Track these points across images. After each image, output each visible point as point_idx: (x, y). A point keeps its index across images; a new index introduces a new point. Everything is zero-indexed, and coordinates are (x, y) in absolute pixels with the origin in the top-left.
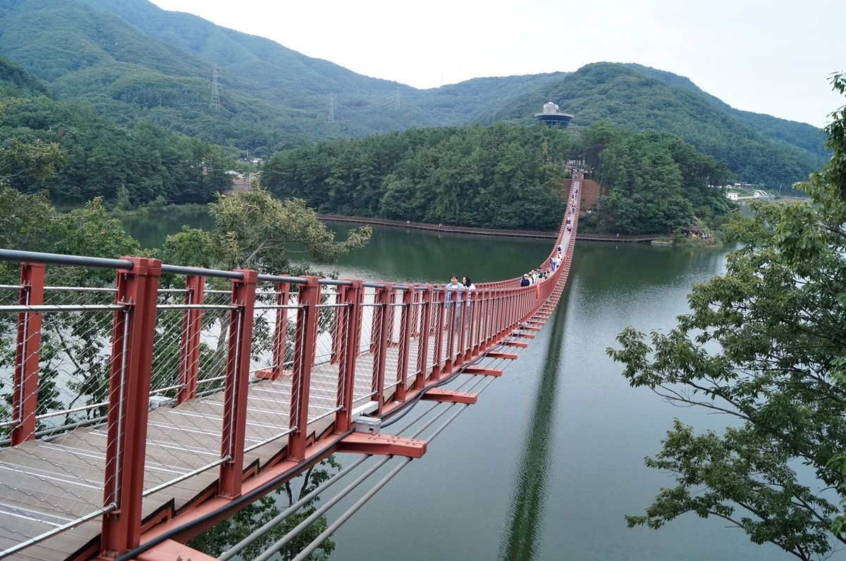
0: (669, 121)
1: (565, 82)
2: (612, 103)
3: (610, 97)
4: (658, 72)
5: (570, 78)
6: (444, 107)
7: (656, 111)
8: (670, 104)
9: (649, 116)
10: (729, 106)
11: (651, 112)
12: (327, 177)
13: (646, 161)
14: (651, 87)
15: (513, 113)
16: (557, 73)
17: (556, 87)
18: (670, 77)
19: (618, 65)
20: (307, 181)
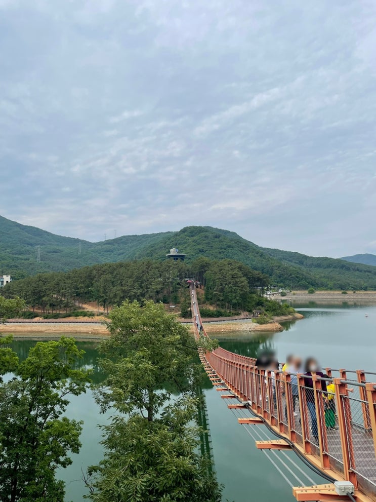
0: (231, 255)
1: (174, 236)
2: (200, 247)
3: (199, 244)
4: (220, 230)
5: (177, 234)
6: (108, 252)
7: (223, 250)
8: (229, 246)
9: (220, 253)
10: (257, 246)
11: (221, 251)
12: (44, 296)
13: (228, 277)
14: (219, 238)
15: (148, 254)
16: (169, 232)
17: (169, 239)
18: (227, 232)
19: (200, 227)
20: (31, 299)
